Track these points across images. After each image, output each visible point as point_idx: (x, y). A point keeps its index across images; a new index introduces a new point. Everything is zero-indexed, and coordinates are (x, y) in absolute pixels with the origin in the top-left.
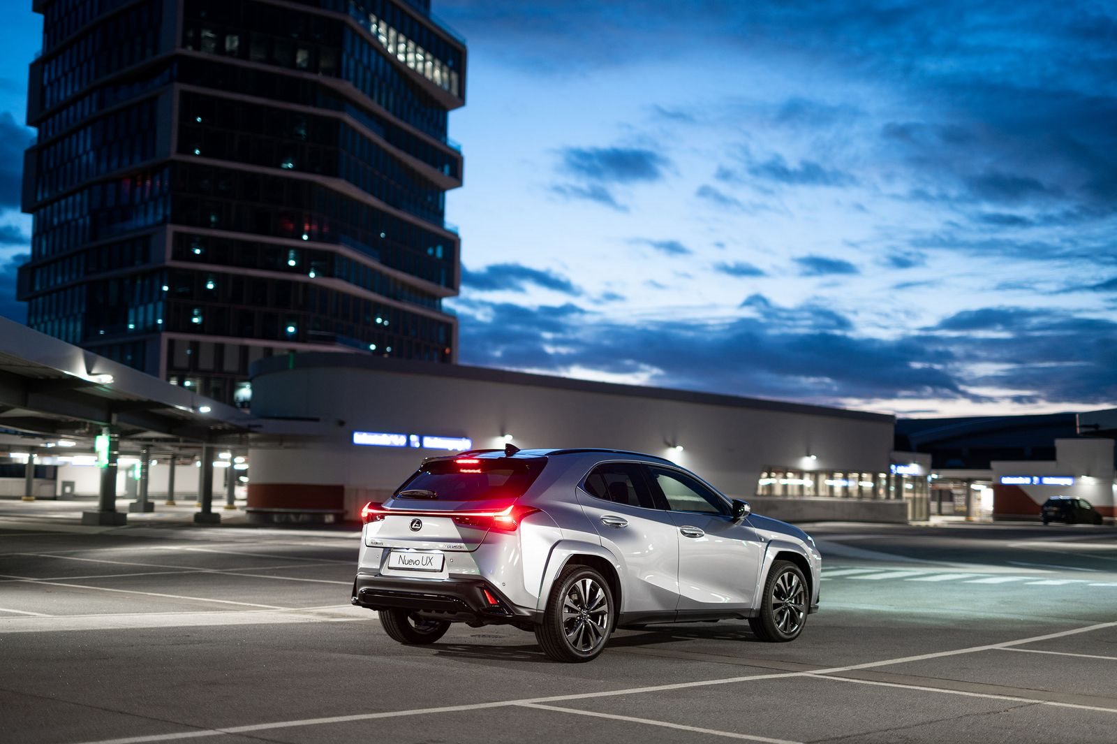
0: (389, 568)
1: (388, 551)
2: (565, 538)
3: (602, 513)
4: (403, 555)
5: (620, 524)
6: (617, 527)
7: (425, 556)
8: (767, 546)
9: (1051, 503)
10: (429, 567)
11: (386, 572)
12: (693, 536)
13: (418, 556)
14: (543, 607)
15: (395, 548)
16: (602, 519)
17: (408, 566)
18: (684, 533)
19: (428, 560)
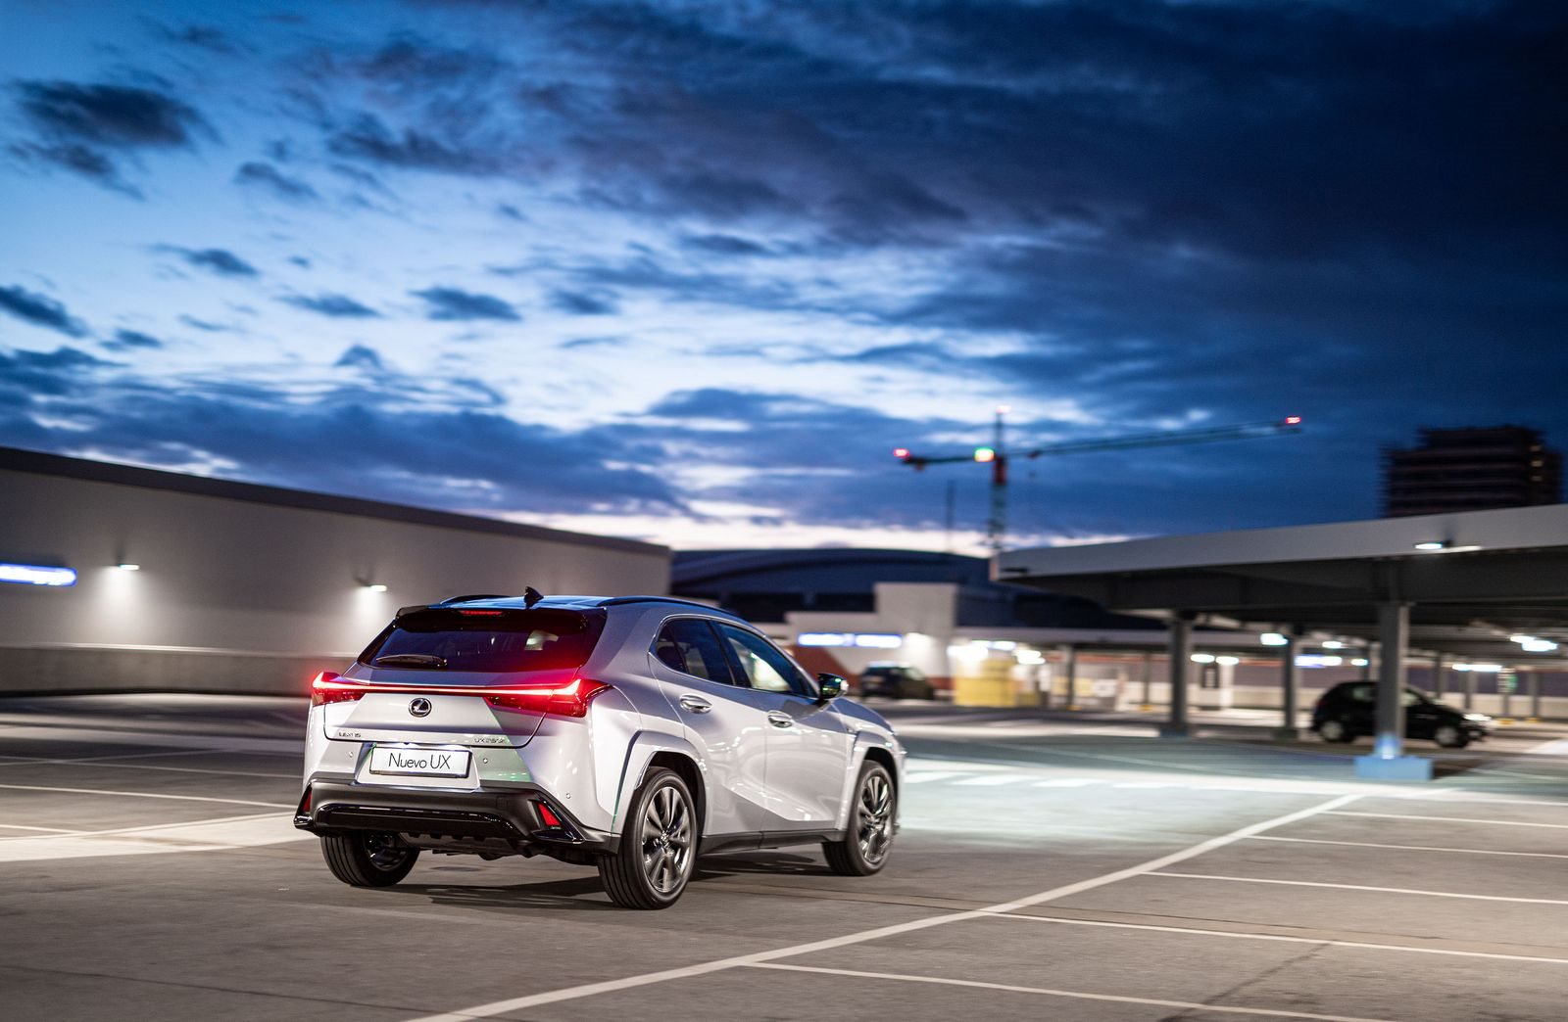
0: (372, 772)
1: (368, 747)
2: (646, 728)
3: (682, 692)
4: (394, 751)
5: (702, 707)
6: (698, 712)
7: (436, 754)
8: (856, 739)
9: (873, 672)
10: (444, 770)
11: (365, 778)
12: (781, 724)
13: (426, 755)
14: (619, 829)
15: (379, 742)
16: (682, 700)
17: (406, 769)
18: (772, 721)
19: (442, 761)
